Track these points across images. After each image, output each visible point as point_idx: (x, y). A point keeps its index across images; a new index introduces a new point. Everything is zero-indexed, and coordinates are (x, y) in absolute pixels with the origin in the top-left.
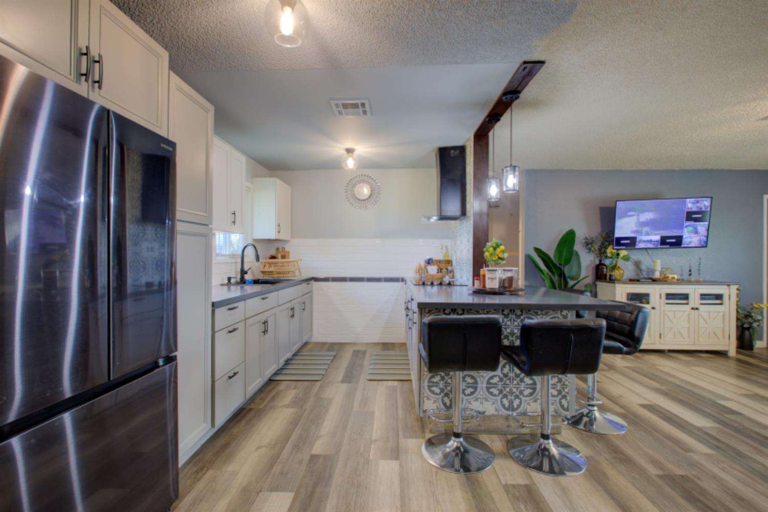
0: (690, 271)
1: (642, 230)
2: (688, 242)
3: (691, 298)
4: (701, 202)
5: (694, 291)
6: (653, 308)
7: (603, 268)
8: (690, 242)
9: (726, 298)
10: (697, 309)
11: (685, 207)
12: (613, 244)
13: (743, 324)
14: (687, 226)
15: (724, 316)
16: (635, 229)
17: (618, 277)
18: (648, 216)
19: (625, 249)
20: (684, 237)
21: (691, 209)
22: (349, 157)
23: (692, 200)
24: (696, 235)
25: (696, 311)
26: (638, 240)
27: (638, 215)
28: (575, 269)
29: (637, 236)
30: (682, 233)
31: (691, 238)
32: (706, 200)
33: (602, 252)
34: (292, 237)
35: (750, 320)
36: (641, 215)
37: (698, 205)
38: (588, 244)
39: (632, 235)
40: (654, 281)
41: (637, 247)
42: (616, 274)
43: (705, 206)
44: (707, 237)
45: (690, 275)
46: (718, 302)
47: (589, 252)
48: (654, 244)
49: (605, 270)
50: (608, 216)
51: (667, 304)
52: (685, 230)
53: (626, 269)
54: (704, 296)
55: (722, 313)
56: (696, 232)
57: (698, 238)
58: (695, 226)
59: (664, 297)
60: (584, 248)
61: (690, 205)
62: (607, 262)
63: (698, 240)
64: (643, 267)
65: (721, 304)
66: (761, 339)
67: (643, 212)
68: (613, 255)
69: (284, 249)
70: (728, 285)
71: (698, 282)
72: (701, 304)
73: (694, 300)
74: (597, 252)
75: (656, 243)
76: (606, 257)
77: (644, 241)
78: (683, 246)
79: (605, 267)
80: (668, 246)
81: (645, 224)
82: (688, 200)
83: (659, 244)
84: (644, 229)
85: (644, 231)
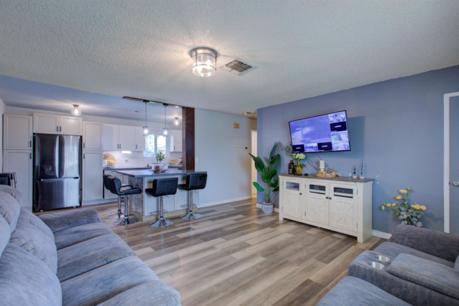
1: (306, 140)
2: (336, 147)
3: (327, 189)
4: (339, 115)
5: (330, 185)
6: (301, 194)
7: (291, 166)
8: (338, 147)
9: (355, 192)
10: (330, 198)
11: (328, 121)
14: (332, 135)
16: (302, 139)
18: (307, 130)
20: (333, 143)
21: (333, 121)
23: (332, 115)
24: (340, 141)
25: (330, 200)
26: (305, 146)
27: (302, 130)
29: (304, 144)
30: (331, 140)
31: (337, 143)
32: (342, 114)
36: (303, 129)
37: (337, 118)
39: (301, 144)
41: (305, 151)
43: (342, 118)
44: (349, 142)
46: (349, 195)
51: (310, 192)
52: (332, 138)
54: (336, 189)
55: (352, 205)
57: (342, 144)
58: (338, 134)
59: (308, 186)
61: (332, 119)
63: (343, 145)
65: (351, 197)
67: (304, 127)
72: (335, 195)
73: (330, 191)
75: (316, 148)
77: (309, 147)
78: (333, 150)
79: (294, 165)
80: (323, 151)
81: (307, 135)
82: (329, 115)
83: (318, 149)
84: (307, 139)
85: (307, 140)
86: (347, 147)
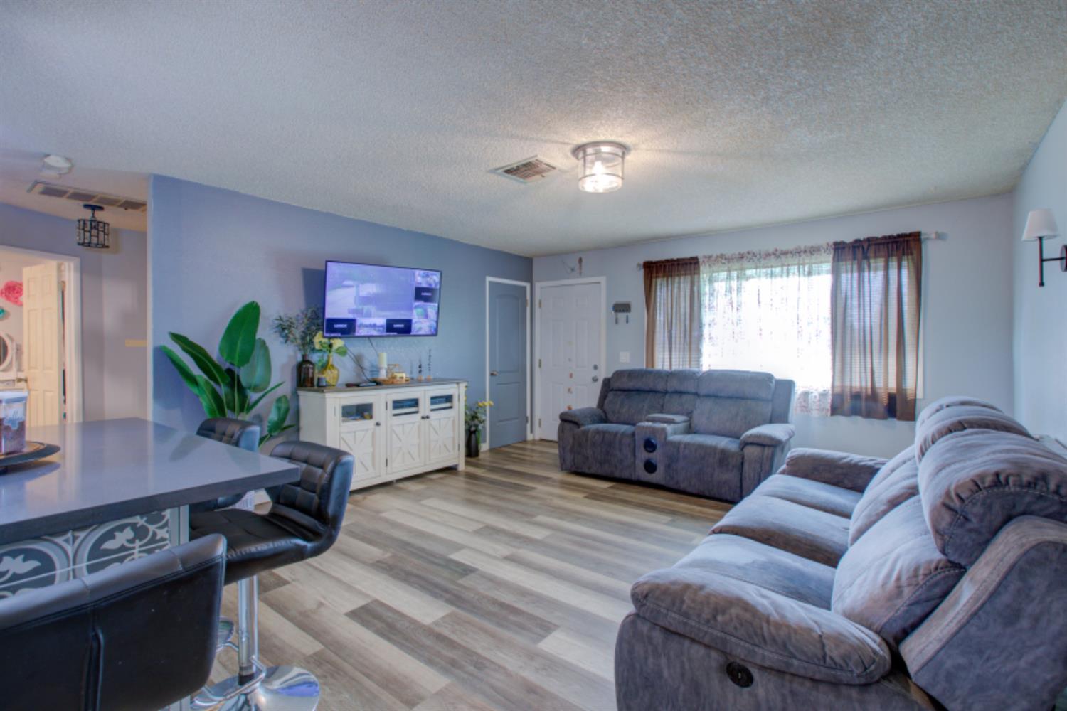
0: (420, 367)
1: (362, 310)
2: (417, 329)
3: (421, 403)
4: (431, 276)
5: (423, 394)
6: (378, 424)
7: (308, 369)
8: (420, 329)
9: (455, 399)
10: (428, 417)
11: (414, 281)
12: (323, 331)
13: (470, 427)
14: (416, 307)
15: (454, 421)
16: (354, 307)
17: (332, 382)
18: (370, 289)
19: (340, 338)
20: (414, 321)
21: (421, 284)
23: (422, 272)
24: (425, 320)
25: (427, 420)
26: (358, 323)
27: (358, 286)
28: (259, 371)
29: (357, 318)
30: (412, 316)
31: (420, 322)
32: (436, 275)
33: (306, 342)
35: (476, 422)
36: (361, 286)
37: (428, 279)
38: (284, 329)
39: (350, 316)
40: (377, 383)
41: (357, 334)
42: (328, 376)
43: (435, 281)
44: (437, 322)
45: (420, 372)
46: (448, 405)
47: (286, 342)
48: (379, 331)
49: (311, 371)
50: (316, 284)
51: (394, 415)
52: (415, 312)
53: (342, 368)
54: (435, 400)
55: (452, 419)
56: (426, 316)
57: (427, 323)
58: (425, 307)
59: (390, 405)
60: (278, 334)
61: (420, 279)
62: (315, 358)
63: (428, 326)
64: (366, 364)
65: (451, 407)
66: (485, 441)
67: (364, 282)
68: (324, 347)
70: (458, 383)
71: (428, 382)
72: (432, 410)
73: (425, 407)
74: (299, 341)
75: (381, 329)
76: (313, 350)
77: (366, 326)
78: (412, 334)
79: (311, 366)
80: (395, 334)
81: (367, 300)
82: (417, 272)
83: (385, 330)
84: (366, 308)
85: (365, 311)
86: (433, 330)
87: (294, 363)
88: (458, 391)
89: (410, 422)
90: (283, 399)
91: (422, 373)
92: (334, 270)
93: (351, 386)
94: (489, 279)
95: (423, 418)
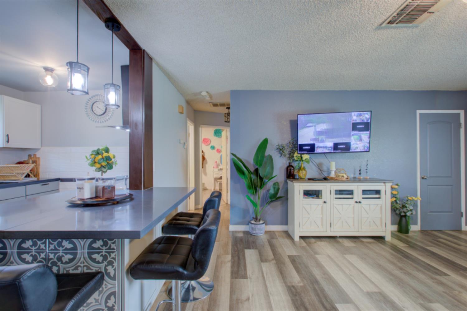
0: (360, 171)
1: (319, 138)
2: (355, 148)
3: (355, 193)
4: (364, 115)
5: (358, 188)
6: (325, 202)
7: (291, 169)
8: (357, 148)
9: (383, 193)
10: (360, 202)
11: (351, 120)
12: (297, 150)
13: (401, 213)
14: (353, 135)
15: (381, 207)
16: (314, 137)
17: (303, 177)
18: (322, 127)
19: (306, 154)
20: (352, 143)
21: (356, 120)
22: (47, 75)
23: (356, 113)
24: (360, 142)
25: (359, 204)
26: (316, 146)
27: (315, 126)
28: (268, 169)
29: (316, 143)
30: (350, 140)
31: (356, 144)
32: (367, 114)
33: (291, 157)
34: (42, 146)
35: (405, 210)
36: (317, 126)
37: (361, 117)
38: (281, 150)
39: (312, 142)
40: (325, 179)
41: (316, 152)
42: (302, 174)
43: (366, 118)
44: (369, 143)
45: (360, 174)
46: (377, 196)
47: (281, 156)
48: (329, 150)
49: (292, 171)
50: (295, 126)
51: (336, 198)
52: (352, 138)
53: (310, 170)
54: (365, 192)
55: (380, 206)
56: (361, 140)
57: (362, 144)
58: (360, 135)
59: (333, 192)
60: (278, 152)
61: (355, 117)
62: (295, 164)
63: (363, 146)
64: (325, 168)
65: (379, 198)
66: (416, 224)
67: (319, 123)
68: (298, 159)
69: (35, 155)
70: (384, 183)
72: (363, 198)
73: (358, 195)
74: (288, 156)
75: (330, 149)
76: (294, 160)
77: (321, 147)
78: (351, 151)
79: (292, 168)
80: (339, 151)
81: (320, 133)
82: (353, 114)
83: (333, 149)
84: (321, 137)
85: (320, 139)
86: (366, 148)
87: (286, 166)
88: (385, 188)
89: (347, 204)
90: (276, 184)
91: (361, 174)
92: (302, 119)
93: (311, 180)
94: (419, 112)
95: (356, 202)
